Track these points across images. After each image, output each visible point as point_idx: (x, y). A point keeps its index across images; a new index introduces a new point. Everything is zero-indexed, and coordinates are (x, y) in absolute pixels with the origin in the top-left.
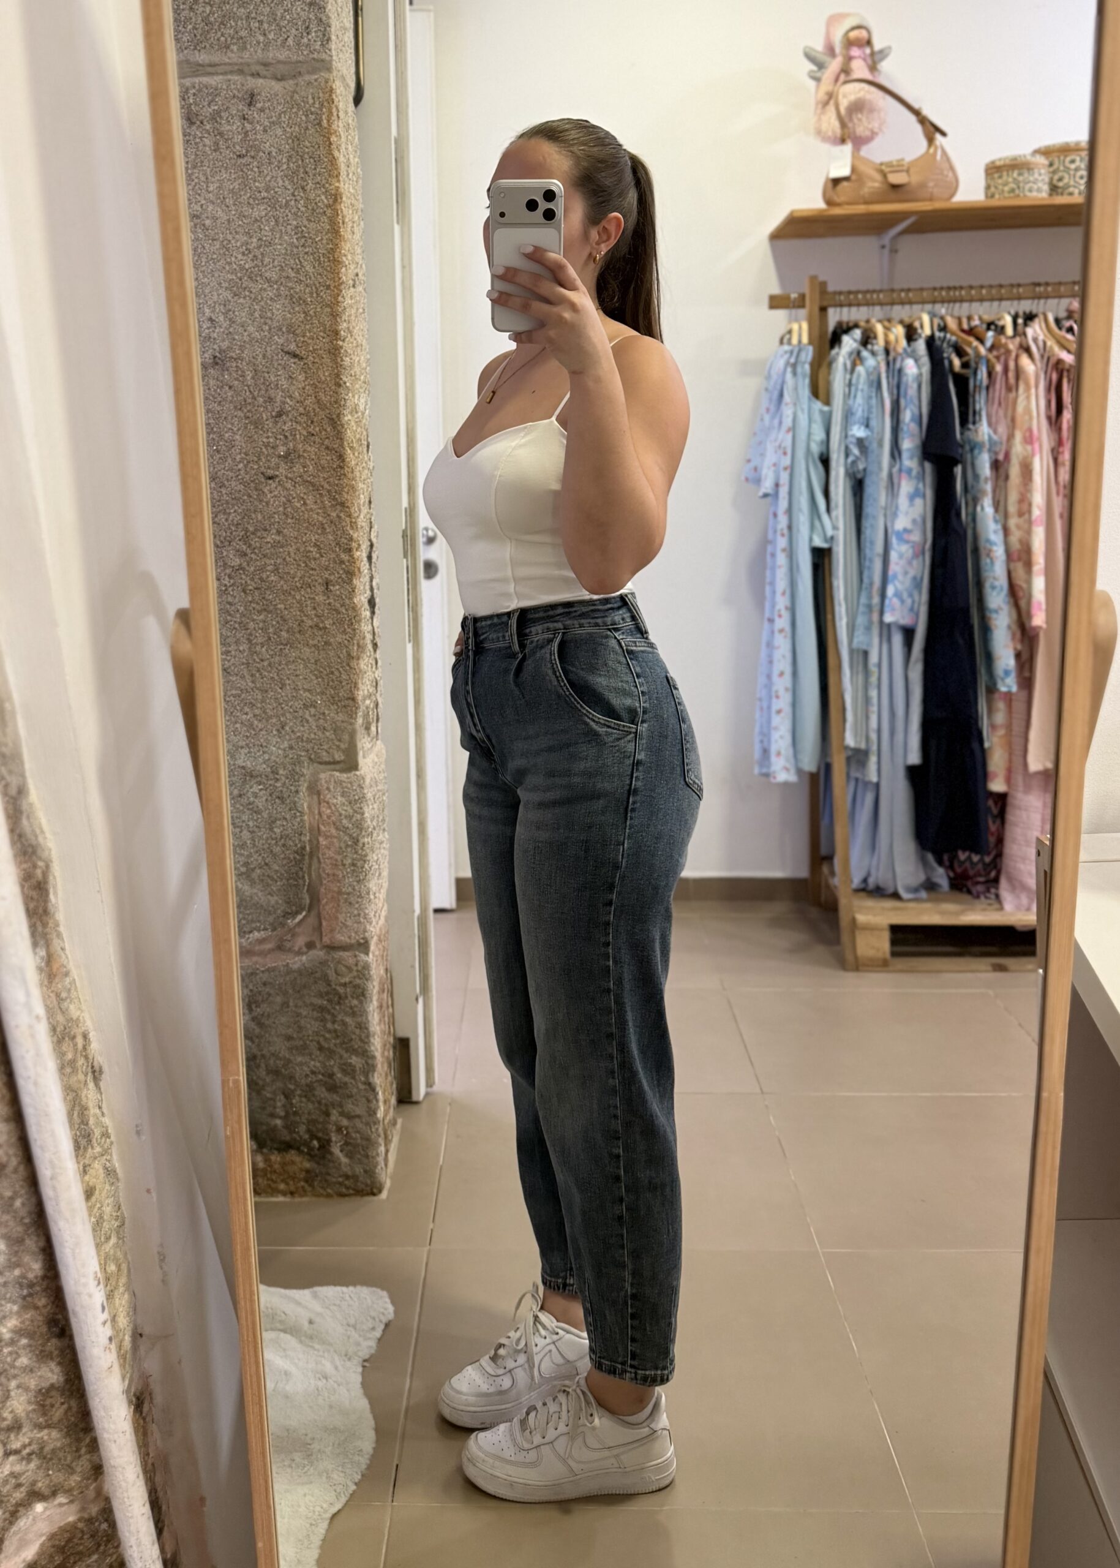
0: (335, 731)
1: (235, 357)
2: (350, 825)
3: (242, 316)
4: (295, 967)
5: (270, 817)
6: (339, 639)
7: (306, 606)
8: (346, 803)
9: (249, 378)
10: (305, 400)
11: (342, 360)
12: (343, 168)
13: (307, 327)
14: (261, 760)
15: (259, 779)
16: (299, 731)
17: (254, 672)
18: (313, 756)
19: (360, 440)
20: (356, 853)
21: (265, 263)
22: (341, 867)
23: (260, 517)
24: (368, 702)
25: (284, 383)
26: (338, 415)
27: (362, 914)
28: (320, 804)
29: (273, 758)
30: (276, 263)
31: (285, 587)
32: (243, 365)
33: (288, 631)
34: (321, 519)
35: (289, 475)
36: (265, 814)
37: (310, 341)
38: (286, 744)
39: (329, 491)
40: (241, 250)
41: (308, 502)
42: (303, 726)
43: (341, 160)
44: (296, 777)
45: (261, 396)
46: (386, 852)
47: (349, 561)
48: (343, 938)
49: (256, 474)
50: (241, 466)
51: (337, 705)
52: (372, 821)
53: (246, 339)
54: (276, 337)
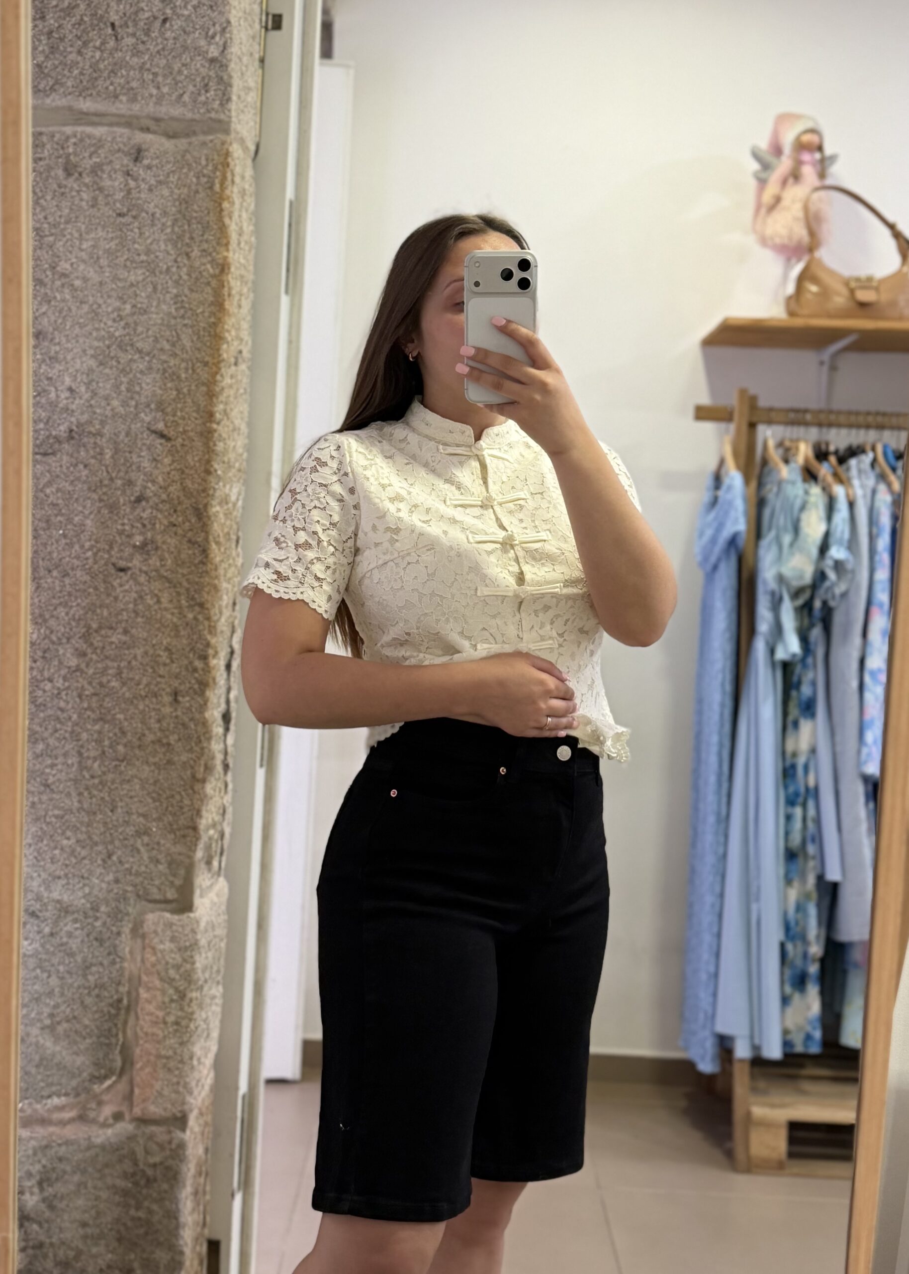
0: (170, 864)
1: (94, 432)
2: (177, 977)
3: (105, 388)
4: (98, 1141)
5: (84, 961)
6: (184, 757)
7: (150, 718)
8: (175, 950)
9: (107, 457)
10: (169, 486)
11: (215, 445)
12: (234, 237)
13: (179, 406)
14: (80, 894)
15: (76, 915)
16: (128, 862)
17: (82, 790)
18: (141, 893)
19: (228, 534)
20: (182, 1009)
21: (138, 332)
22: (162, 1026)
23: (105, 613)
24: (211, 832)
25: (146, 464)
26: (206, 506)
27: (182, 1083)
28: (144, 948)
29: (95, 892)
30: (150, 333)
31: (127, 695)
32: (102, 442)
33: (125, 746)
34: (175, 620)
35: (144, 568)
36: (79, 959)
37: (180, 421)
38: (111, 877)
39: (188, 590)
40: (112, 316)
41: (163, 600)
42: (133, 856)
43: (233, 228)
44: (120, 916)
45: (120, 478)
46: (218, 1009)
47: (203, 670)
48: (157, 1110)
49: (106, 564)
50: (89, 554)
51: (175, 834)
52: (203, 972)
53: (108, 413)
54: (142, 415)
